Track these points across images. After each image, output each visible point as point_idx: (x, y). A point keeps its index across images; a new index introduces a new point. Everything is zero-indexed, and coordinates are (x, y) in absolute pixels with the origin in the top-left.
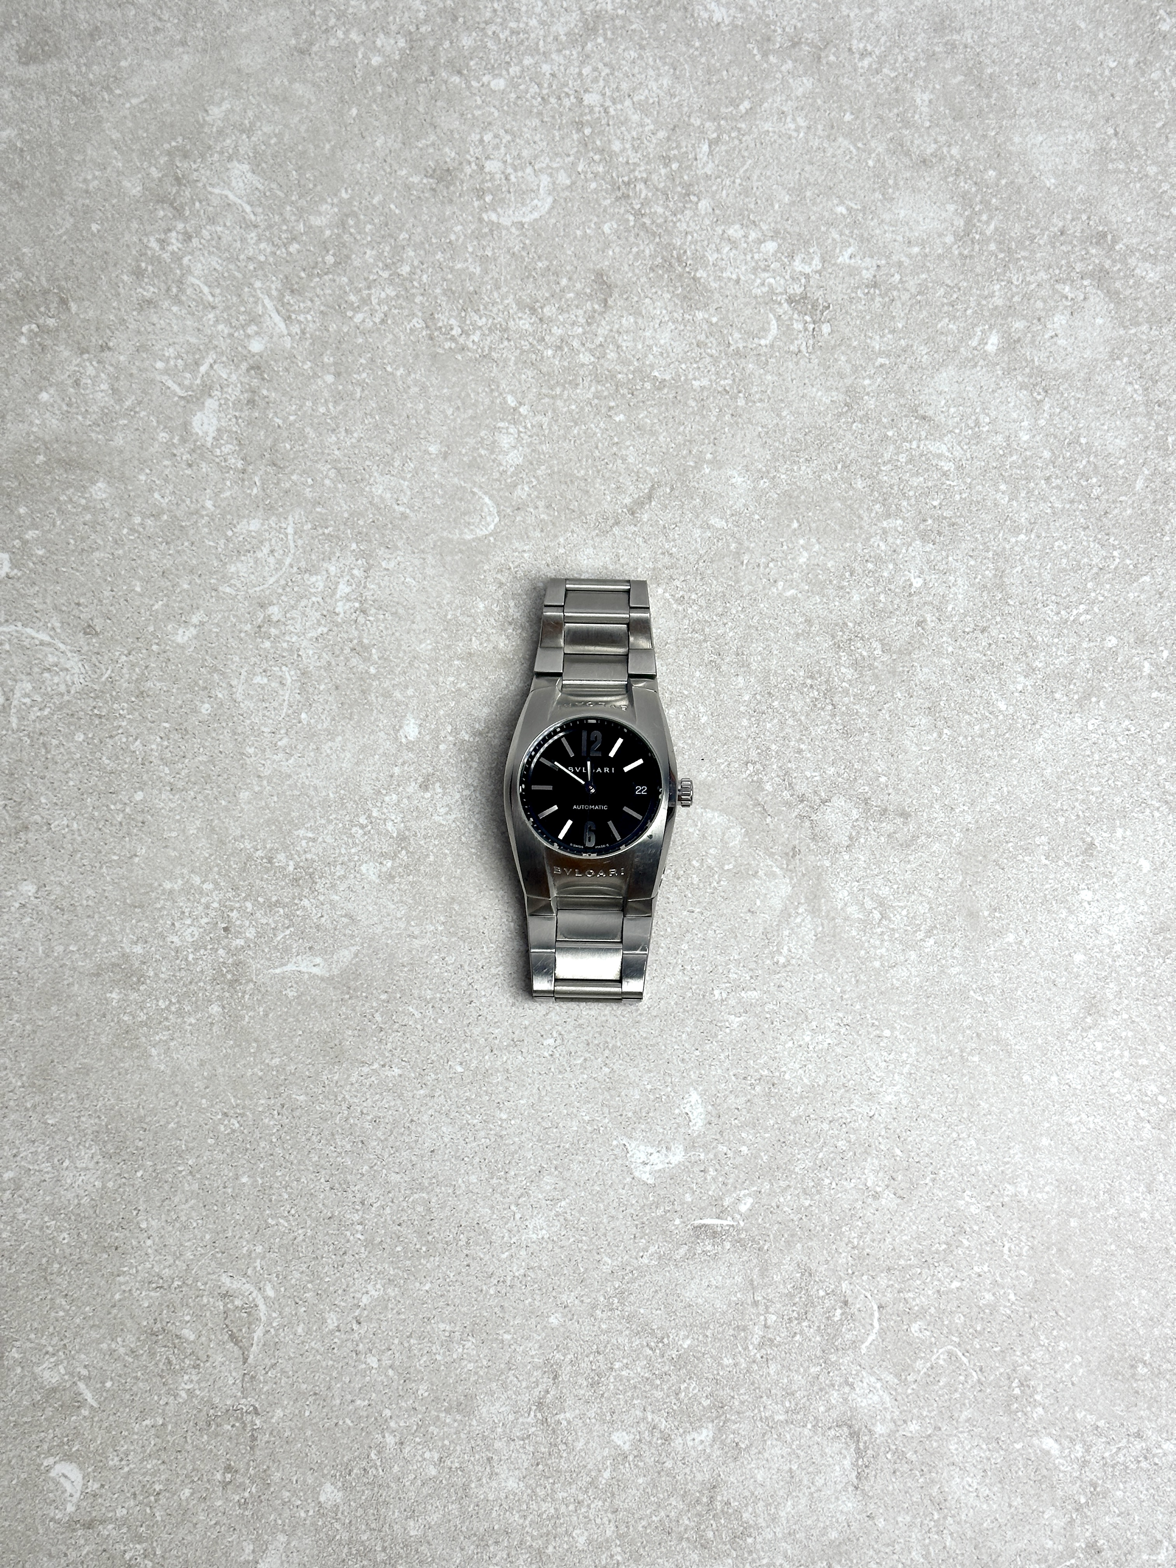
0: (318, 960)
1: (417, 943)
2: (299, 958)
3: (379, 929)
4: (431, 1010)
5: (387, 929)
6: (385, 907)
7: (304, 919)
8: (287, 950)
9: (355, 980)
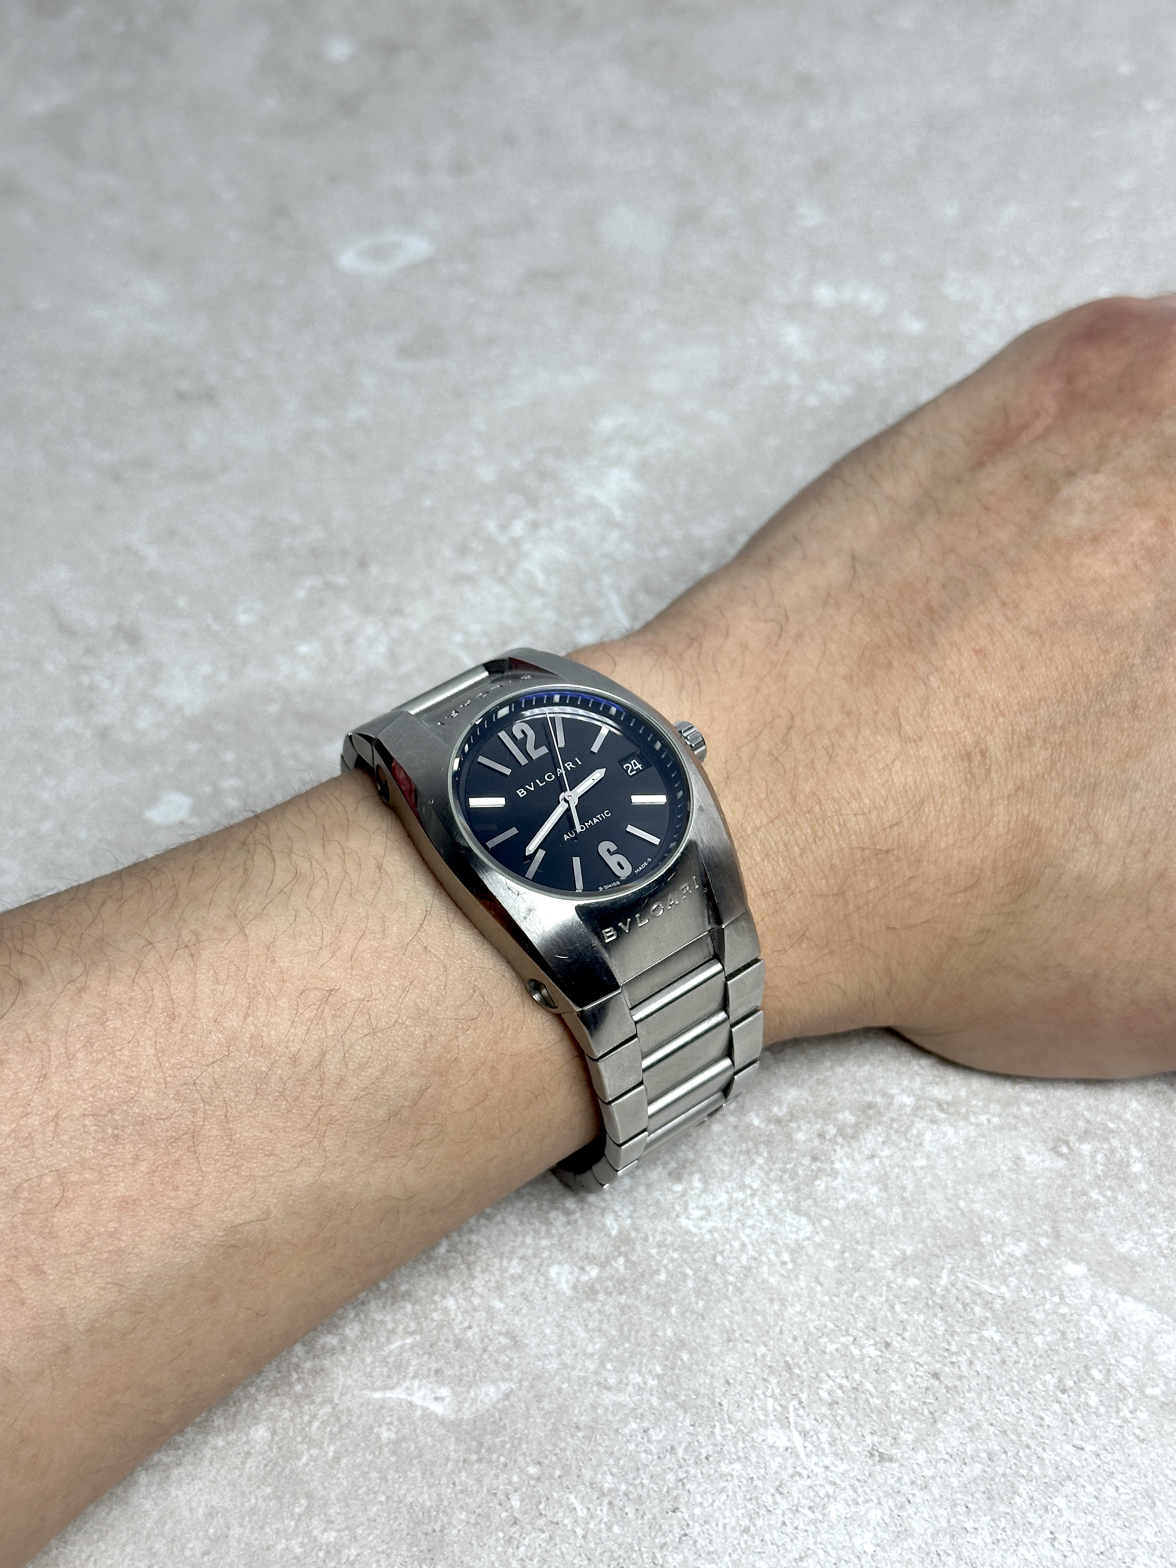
0: (445, 1392)
1: (608, 1398)
2: (416, 1383)
3: (553, 1365)
4: (605, 1508)
5: (565, 1366)
6: (571, 1333)
7: (440, 1326)
8: (400, 1367)
9: (496, 1433)
